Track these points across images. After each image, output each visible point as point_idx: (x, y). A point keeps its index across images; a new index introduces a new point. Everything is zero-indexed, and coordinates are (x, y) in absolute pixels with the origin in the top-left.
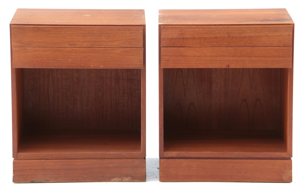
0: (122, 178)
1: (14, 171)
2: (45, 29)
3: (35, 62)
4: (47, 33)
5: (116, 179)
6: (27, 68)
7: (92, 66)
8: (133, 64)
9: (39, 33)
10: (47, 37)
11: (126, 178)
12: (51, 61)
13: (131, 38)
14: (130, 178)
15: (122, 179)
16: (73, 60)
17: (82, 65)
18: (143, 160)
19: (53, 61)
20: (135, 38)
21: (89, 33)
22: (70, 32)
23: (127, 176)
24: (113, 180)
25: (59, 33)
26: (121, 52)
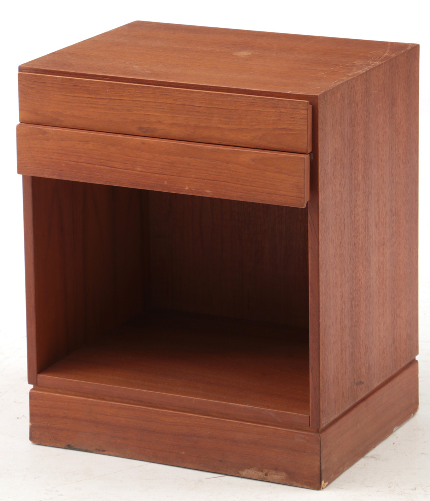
0: (266, 471)
1: (32, 415)
2: (88, 85)
3: (63, 165)
4: (93, 96)
5: (251, 472)
6: (46, 176)
7: (187, 188)
8: (280, 195)
9: (75, 94)
10: (94, 106)
11: (274, 472)
12: (96, 166)
13: (279, 127)
14: (283, 476)
15: (266, 475)
16: (144, 170)
17: (166, 182)
18: (313, 434)
19: (102, 167)
20: (290, 127)
21: (184, 105)
22: (141, 99)
23: (276, 469)
24: (244, 473)
25: (117, 98)
26: (253, 160)
